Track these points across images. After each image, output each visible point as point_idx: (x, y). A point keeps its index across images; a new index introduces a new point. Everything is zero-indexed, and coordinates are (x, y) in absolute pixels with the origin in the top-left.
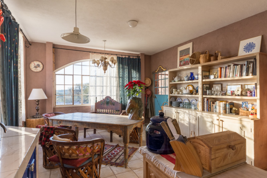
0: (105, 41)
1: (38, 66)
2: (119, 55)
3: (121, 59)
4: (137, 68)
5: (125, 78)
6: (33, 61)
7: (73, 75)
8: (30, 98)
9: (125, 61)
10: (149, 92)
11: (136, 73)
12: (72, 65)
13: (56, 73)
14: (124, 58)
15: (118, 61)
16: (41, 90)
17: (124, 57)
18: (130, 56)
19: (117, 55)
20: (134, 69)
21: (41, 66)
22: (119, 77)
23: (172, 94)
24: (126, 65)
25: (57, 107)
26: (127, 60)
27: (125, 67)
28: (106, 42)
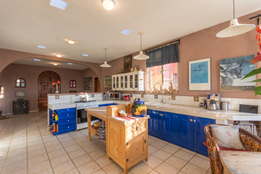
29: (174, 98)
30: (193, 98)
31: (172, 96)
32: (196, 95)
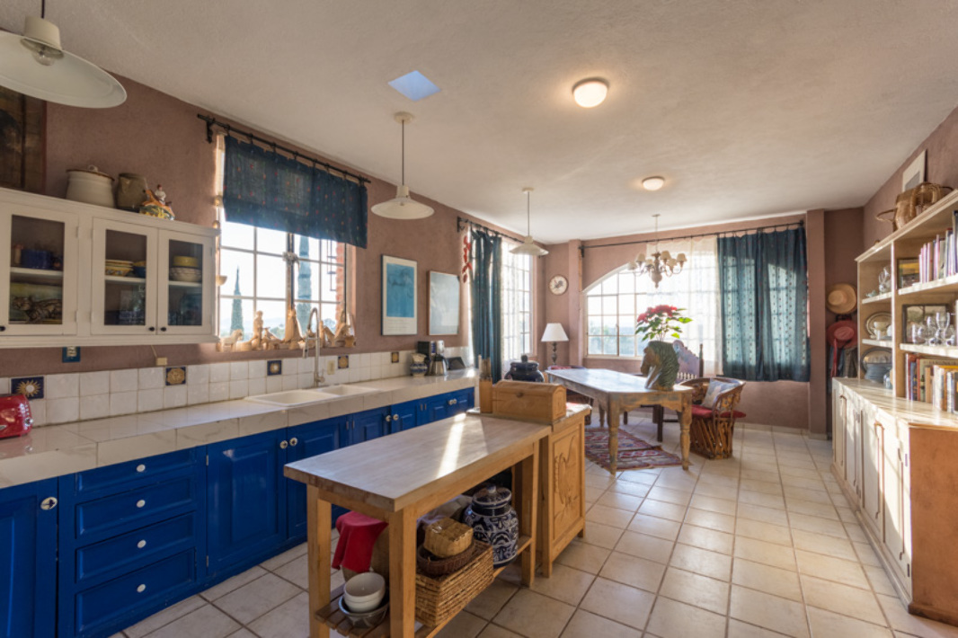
0: (657, 216)
1: (560, 283)
2: (725, 233)
3: (729, 244)
4: (791, 258)
5: (746, 293)
6: (554, 277)
7: (617, 295)
8: (544, 339)
9: (745, 247)
10: (842, 333)
11: (787, 273)
12: (616, 276)
13: (589, 293)
14: (740, 239)
15: (721, 249)
16: (559, 326)
17: (740, 235)
18: (763, 228)
19: (718, 234)
20: (777, 264)
21: (565, 283)
22: (723, 291)
23: (869, 338)
24: (747, 256)
25: (589, 357)
26: (750, 241)
27: (746, 261)
28: (659, 218)
29: (344, 365)
30: (387, 355)
31: (339, 358)
32: (395, 345)
